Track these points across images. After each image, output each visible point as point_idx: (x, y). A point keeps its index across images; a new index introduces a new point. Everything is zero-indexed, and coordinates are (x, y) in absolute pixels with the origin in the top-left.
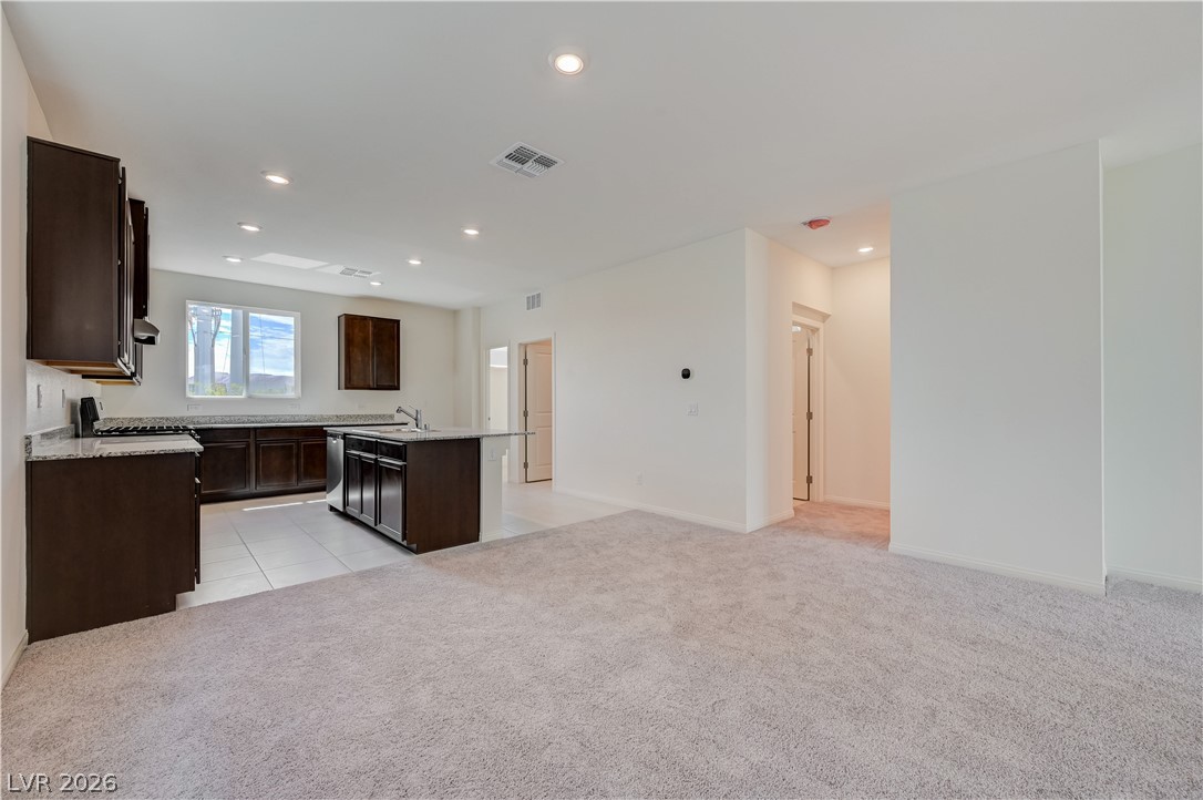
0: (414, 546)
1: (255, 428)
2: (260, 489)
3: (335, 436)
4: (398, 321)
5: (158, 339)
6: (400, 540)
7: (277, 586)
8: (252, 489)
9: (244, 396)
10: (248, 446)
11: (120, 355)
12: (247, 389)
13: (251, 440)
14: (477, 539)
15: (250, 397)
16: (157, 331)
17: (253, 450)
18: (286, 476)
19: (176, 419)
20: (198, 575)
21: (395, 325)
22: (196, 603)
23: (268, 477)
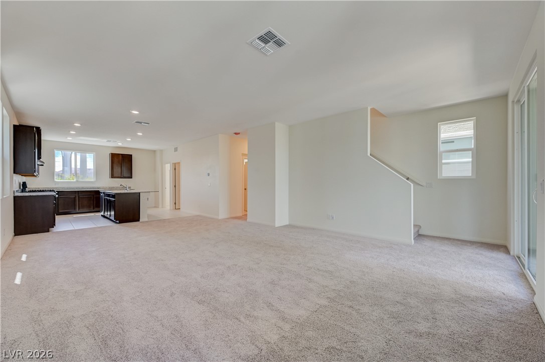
0: (118, 222)
1: (78, 191)
2: (80, 211)
3: (101, 193)
4: (131, 155)
5: (45, 165)
6: (113, 220)
7: (76, 229)
8: (78, 211)
9: (75, 180)
10: (76, 197)
11: (35, 172)
12: (76, 178)
13: (77, 195)
14: (139, 221)
15: (77, 181)
16: (44, 163)
17: (77, 198)
18: (89, 207)
19: (51, 188)
20: (55, 225)
21: (131, 156)
22: (55, 231)
23: (83, 207)
